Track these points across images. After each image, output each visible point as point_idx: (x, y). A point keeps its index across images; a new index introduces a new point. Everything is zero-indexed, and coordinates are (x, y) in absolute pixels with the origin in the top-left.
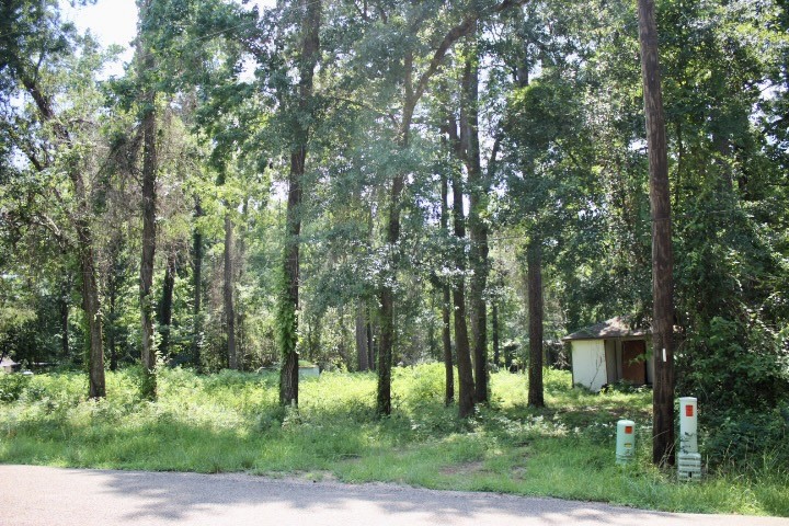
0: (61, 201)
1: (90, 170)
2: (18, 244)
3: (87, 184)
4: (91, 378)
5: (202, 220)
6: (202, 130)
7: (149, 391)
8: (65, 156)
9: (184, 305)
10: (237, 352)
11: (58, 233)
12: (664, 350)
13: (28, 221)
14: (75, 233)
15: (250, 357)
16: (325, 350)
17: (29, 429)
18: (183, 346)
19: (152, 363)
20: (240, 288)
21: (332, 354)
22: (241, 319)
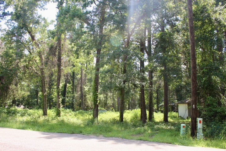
0: (37, 63)
1: (44, 55)
2: (26, 75)
3: (43, 58)
4: (43, 110)
5: (74, 68)
6: (73, 44)
7: (58, 114)
8: (37, 51)
9: (70, 92)
10: (84, 105)
11: (36, 71)
12: (194, 105)
13: (28, 68)
14: (40, 72)
15: (87, 107)
16: (109, 105)
17: (27, 123)
18: (69, 103)
19: (59, 107)
20: (85, 87)
21: (111, 106)
22: (85, 96)
